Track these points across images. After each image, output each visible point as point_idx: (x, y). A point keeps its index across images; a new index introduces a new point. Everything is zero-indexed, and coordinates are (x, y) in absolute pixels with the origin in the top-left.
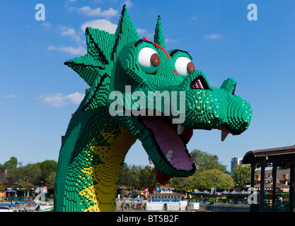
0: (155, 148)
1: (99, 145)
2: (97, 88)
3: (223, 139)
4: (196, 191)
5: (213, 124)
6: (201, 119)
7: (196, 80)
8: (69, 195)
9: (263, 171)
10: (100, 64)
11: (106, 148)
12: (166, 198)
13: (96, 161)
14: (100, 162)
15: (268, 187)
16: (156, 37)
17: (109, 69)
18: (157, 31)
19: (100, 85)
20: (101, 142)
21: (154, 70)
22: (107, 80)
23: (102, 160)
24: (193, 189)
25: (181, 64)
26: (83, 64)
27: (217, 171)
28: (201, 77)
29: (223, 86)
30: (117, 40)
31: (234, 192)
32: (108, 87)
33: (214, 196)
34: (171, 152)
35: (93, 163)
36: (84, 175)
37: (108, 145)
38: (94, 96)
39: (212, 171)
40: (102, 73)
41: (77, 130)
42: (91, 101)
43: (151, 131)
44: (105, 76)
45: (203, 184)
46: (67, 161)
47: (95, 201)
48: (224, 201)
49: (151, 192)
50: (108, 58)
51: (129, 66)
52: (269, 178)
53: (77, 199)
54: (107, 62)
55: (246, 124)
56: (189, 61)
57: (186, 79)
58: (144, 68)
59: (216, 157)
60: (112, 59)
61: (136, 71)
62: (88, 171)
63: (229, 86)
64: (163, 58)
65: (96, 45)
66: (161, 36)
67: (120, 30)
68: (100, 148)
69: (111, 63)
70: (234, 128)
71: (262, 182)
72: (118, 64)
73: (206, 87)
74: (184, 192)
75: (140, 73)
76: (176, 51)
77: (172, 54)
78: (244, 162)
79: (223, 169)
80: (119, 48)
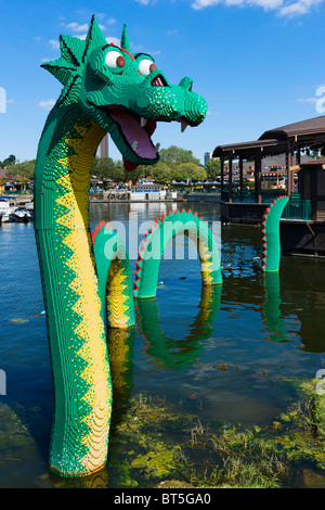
0: (122, 139)
1: (73, 137)
2: (70, 87)
3: (183, 131)
4: (174, 182)
5: (173, 117)
6: (161, 112)
7: (156, 79)
8: (47, 184)
9: (230, 163)
10: (72, 66)
11: (79, 140)
12: (147, 189)
13: (71, 152)
14: (74, 153)
15: (236, 177)
16: (123, 43)
17: (81, 70)
18: (123, 38)
19: (72, 84)
20: (74, 135)
21: (120, 70)
22: (79, 80)
23: (76, 151)
24: (171, 180)
25: (144, 66)
26: (57, 67)
27: (192, 164)
28: (160, 76)
29: (181, 84)
30: (87, 45)
31: (207, 183)
32: (79, 86)
33: (189, 186)
34: (136, 142)
35: (68, 154)
36: (60, 165)
37: (81, 137)
38: (67, 95)
39: (187, 164)
40: (74, 73)
41: (54, 124)
42: (65, 98)
43: (118, 124)
44: (77, 76)
45: (180, 175)
46: (45, 152)
47: (71, 189)
48: (199, 190)
49: (134, 184)
50: (80, 61)
51: (97, 67)
52: (236, 170)
53: (54, 187)
54: (78, 65)
55: (202, 117)
56: (152, 62)
57: (147, 78)
58: (111, 69)
59: (190, 152)
60: (83, 61)
61: (104, 72)
62: (64, 162)
63: (186, 84)
64: (128, 60)
65: (69, 50)
66: (127, 41)
67: (90, 37)
68: (74, 140)
69: (82, 65)
70: (191, 120)
71: (230, 174)
72: (88, 65)
73: (165, 84)
74: (164, 183)
75: (107, 73)
76: (140, 54)
77: (136, 57)
78: (214, 156)
79: (197, 162)
80: (89, 52)
